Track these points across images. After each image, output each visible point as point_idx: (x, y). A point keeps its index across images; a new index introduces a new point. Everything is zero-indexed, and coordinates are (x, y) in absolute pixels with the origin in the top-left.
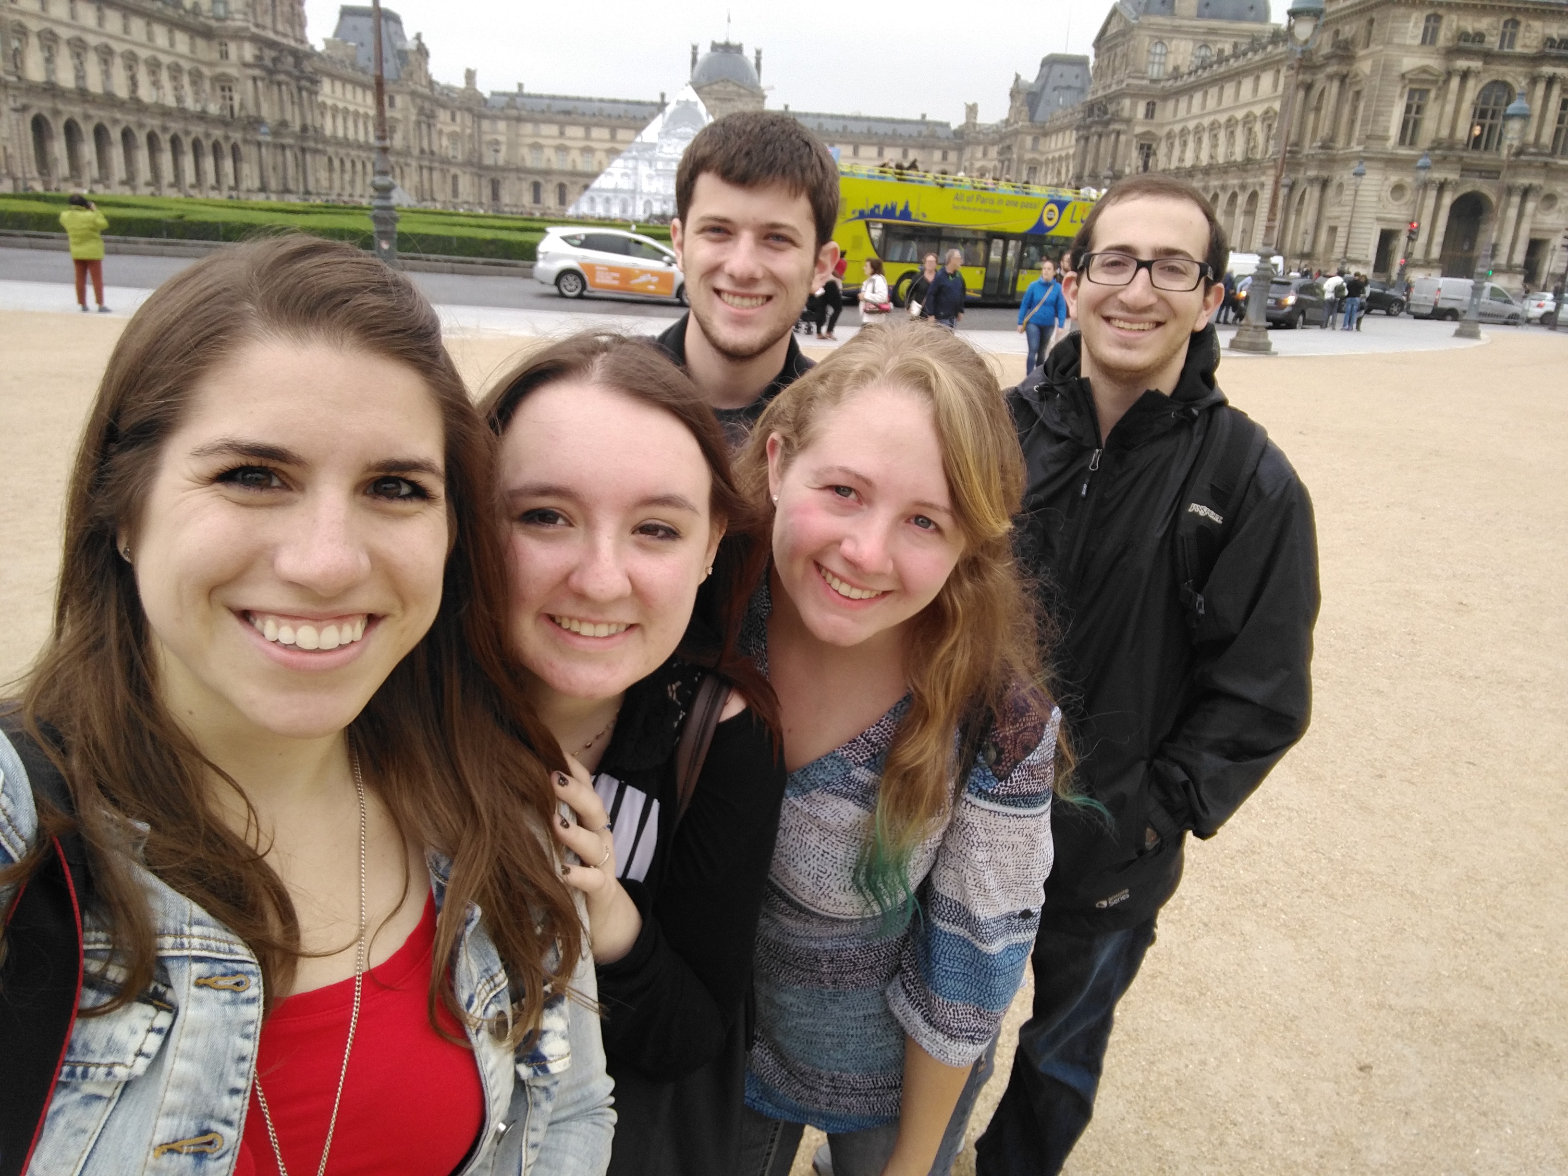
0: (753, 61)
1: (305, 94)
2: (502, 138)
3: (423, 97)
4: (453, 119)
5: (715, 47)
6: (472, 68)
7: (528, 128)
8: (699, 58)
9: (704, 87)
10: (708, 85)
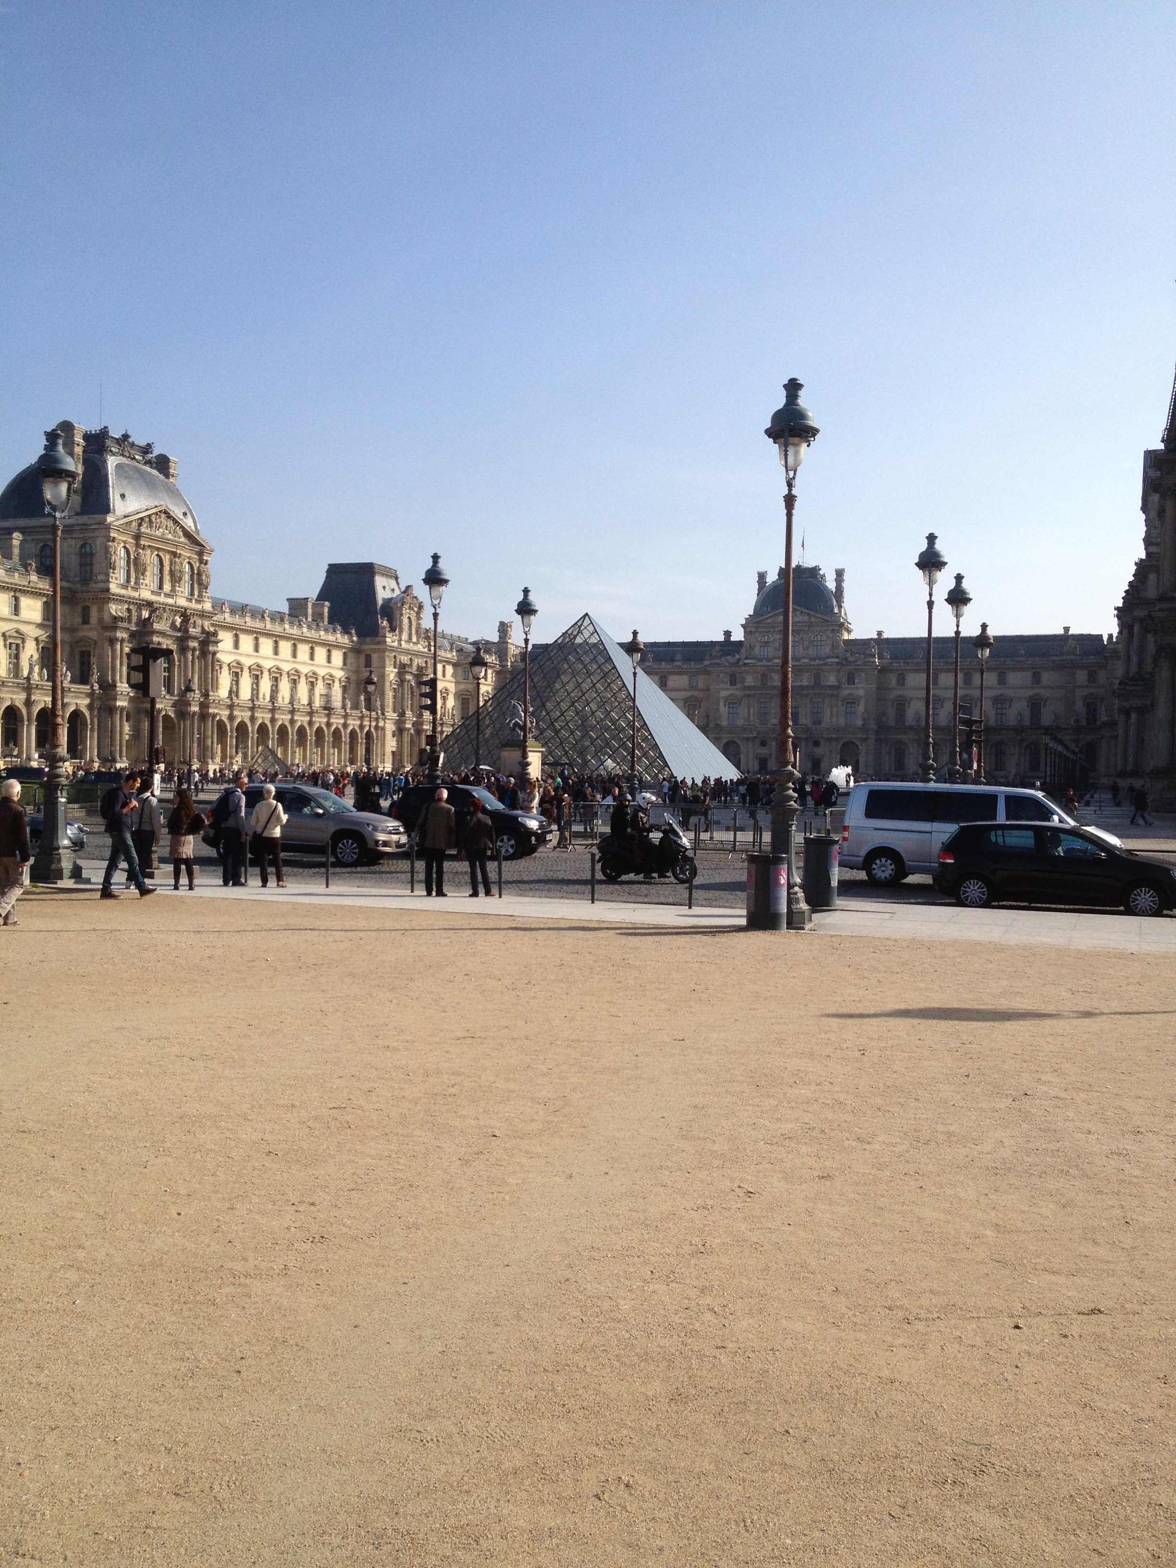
0: (832, 586)
8: (766, 586)
9: (767, 619)
10: (770, 617)
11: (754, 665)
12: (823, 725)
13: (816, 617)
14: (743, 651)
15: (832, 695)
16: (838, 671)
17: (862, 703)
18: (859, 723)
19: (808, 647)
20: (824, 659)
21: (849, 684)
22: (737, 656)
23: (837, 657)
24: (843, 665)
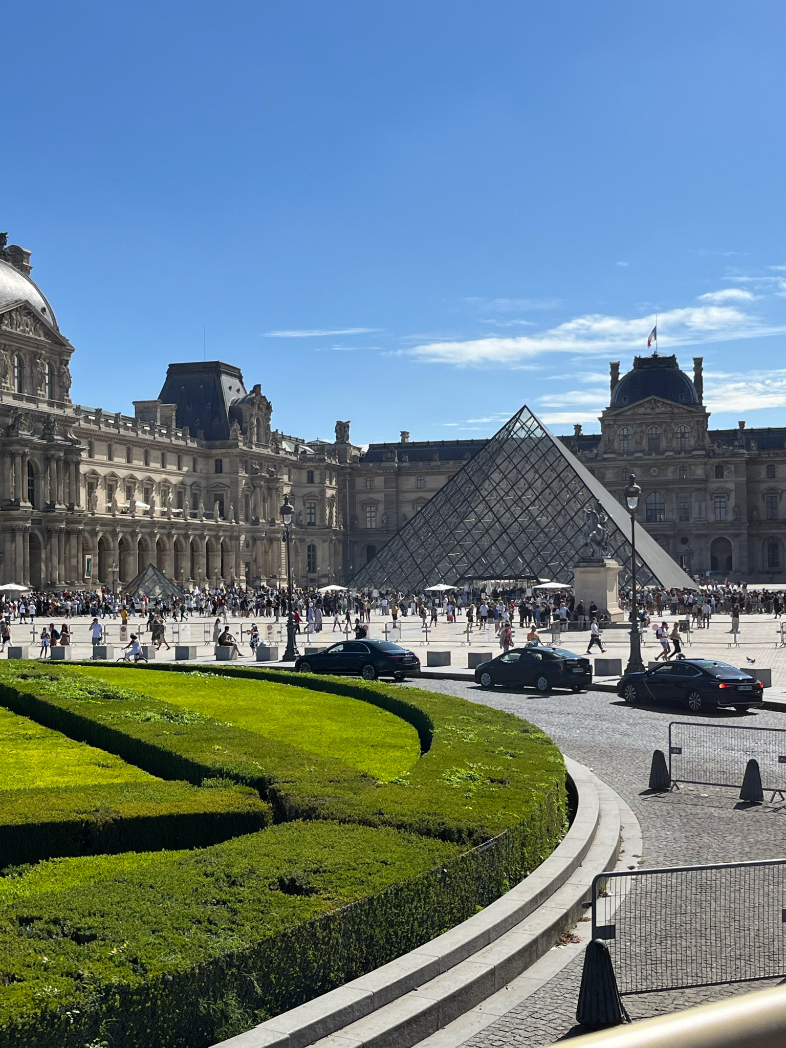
0: (691, 375)
1: (54, 465)
2: (380, 497)
4: (311, 480)
5: (639, 362)
6: (344, 421)
7: (409, 482)
8: (620, 377)
9: (627, 411)
10: (630, 409)
11: (614, 459)
12: (691, 521)
13: (678, 408)
14: (601, 445)
15: (700, 489)
16: (705, 464)
17: (733, 495)
18: (730, 517)
19: (671, 440)
20: (690, 452)
21: (717, 477)
22: (595, 451)
23: (704, 449)
24: (710, 457)
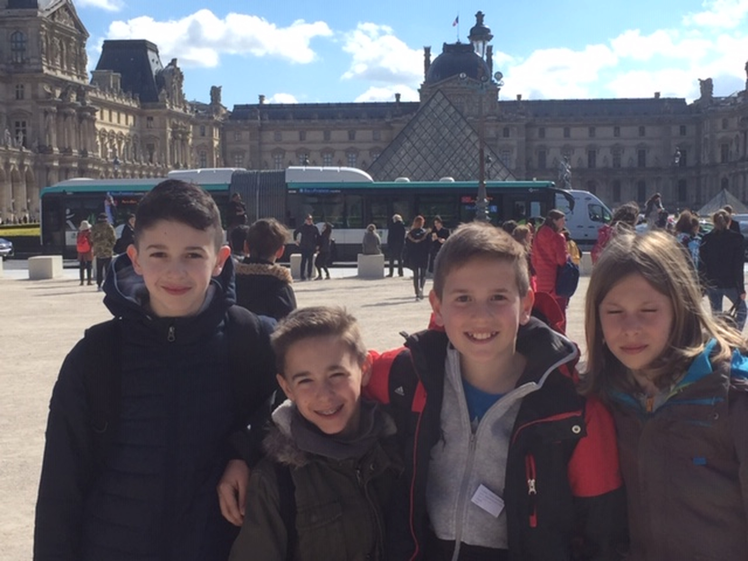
0: (484, 58)
2: (246, 147)
3: (178, 116)
4: (203, 133)
5: (446, 47)
6: (218, 86)
7: (269, 136)
8: (432, 59)
10: (442, 84)
16: (497, 126)
17: (515, 150)
18: (513, 167)
19: (472, 107)
20: (485, 117)
21: (504, 136)
22: (415, 115)
23: (495, 115)
24: (499, 121)
